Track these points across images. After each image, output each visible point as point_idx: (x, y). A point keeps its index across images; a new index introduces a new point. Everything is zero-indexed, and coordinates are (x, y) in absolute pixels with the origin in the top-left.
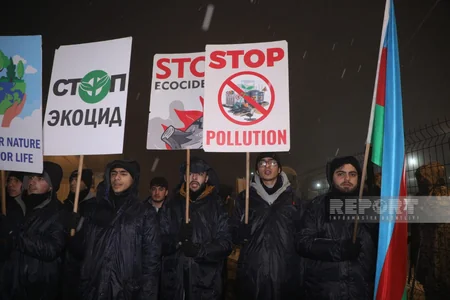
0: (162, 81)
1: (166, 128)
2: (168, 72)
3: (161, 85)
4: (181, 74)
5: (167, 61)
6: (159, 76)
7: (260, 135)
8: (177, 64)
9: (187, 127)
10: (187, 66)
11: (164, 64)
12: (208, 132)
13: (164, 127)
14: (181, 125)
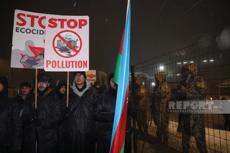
0: (21, 27)
1: (23, 56)
2: (24, 23)
3: (20, 29)
4: (32, 25)
5: (24, 15)
6: (18, 24)
7: (74, 63)
8: (30, 18)
9: (36, 56)
10: (36, 20)
11: (21, 16)
12: (47, 61)
13: (22, 55)
14: (33, 55)
